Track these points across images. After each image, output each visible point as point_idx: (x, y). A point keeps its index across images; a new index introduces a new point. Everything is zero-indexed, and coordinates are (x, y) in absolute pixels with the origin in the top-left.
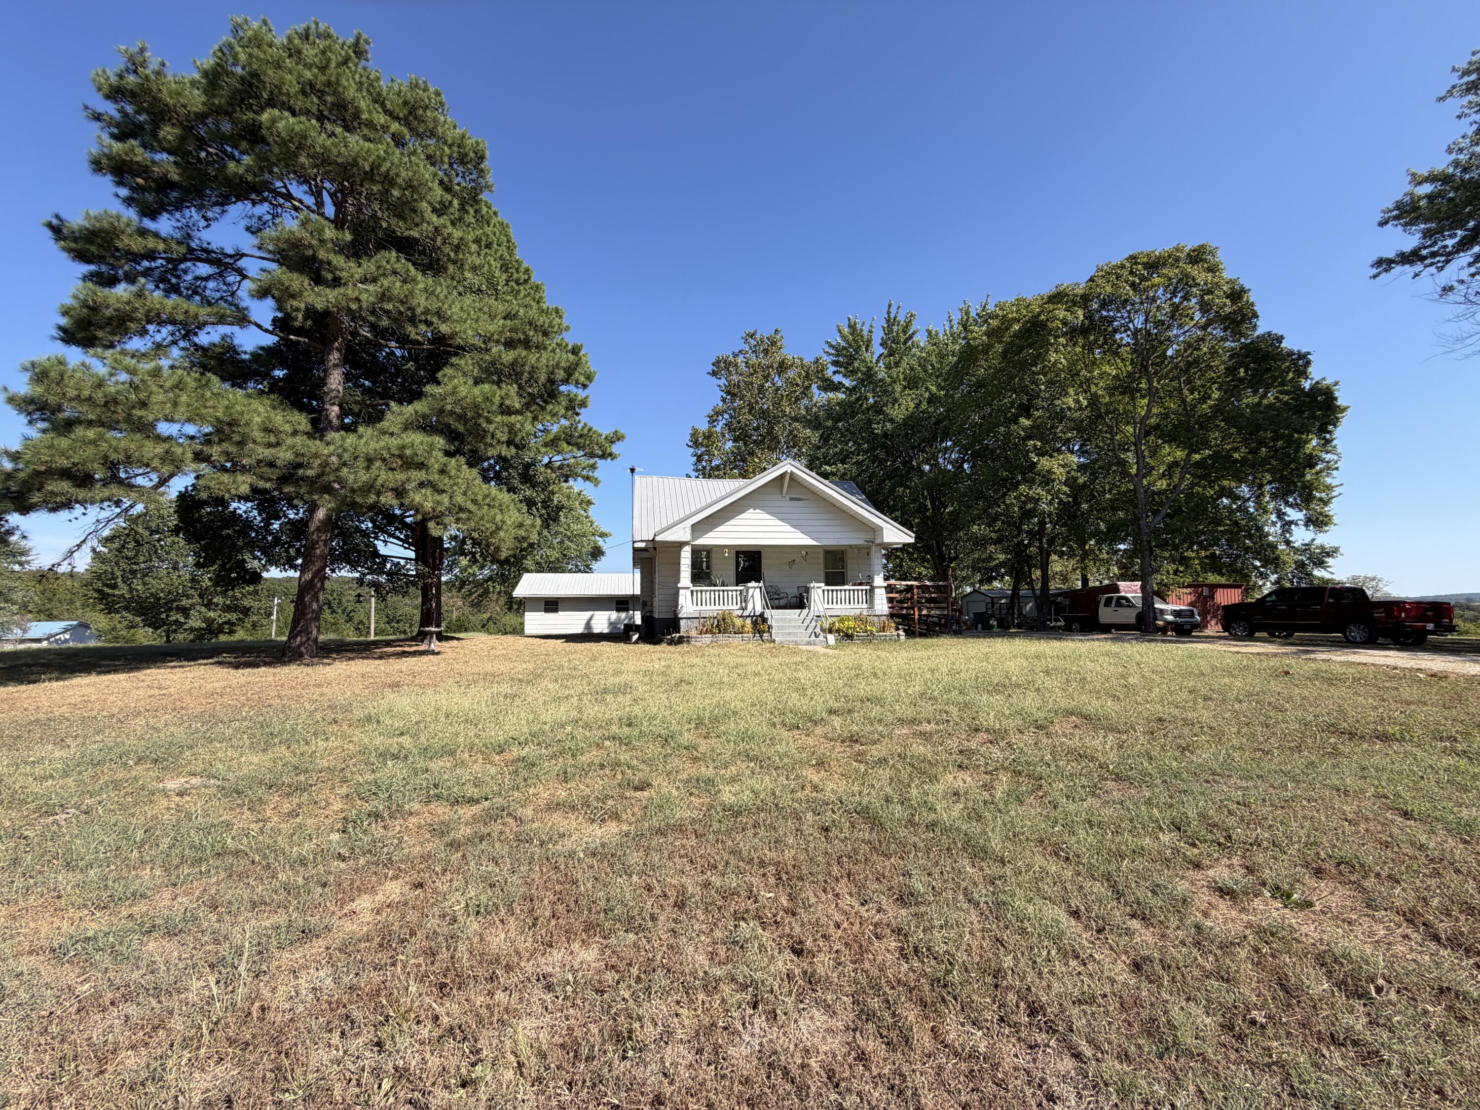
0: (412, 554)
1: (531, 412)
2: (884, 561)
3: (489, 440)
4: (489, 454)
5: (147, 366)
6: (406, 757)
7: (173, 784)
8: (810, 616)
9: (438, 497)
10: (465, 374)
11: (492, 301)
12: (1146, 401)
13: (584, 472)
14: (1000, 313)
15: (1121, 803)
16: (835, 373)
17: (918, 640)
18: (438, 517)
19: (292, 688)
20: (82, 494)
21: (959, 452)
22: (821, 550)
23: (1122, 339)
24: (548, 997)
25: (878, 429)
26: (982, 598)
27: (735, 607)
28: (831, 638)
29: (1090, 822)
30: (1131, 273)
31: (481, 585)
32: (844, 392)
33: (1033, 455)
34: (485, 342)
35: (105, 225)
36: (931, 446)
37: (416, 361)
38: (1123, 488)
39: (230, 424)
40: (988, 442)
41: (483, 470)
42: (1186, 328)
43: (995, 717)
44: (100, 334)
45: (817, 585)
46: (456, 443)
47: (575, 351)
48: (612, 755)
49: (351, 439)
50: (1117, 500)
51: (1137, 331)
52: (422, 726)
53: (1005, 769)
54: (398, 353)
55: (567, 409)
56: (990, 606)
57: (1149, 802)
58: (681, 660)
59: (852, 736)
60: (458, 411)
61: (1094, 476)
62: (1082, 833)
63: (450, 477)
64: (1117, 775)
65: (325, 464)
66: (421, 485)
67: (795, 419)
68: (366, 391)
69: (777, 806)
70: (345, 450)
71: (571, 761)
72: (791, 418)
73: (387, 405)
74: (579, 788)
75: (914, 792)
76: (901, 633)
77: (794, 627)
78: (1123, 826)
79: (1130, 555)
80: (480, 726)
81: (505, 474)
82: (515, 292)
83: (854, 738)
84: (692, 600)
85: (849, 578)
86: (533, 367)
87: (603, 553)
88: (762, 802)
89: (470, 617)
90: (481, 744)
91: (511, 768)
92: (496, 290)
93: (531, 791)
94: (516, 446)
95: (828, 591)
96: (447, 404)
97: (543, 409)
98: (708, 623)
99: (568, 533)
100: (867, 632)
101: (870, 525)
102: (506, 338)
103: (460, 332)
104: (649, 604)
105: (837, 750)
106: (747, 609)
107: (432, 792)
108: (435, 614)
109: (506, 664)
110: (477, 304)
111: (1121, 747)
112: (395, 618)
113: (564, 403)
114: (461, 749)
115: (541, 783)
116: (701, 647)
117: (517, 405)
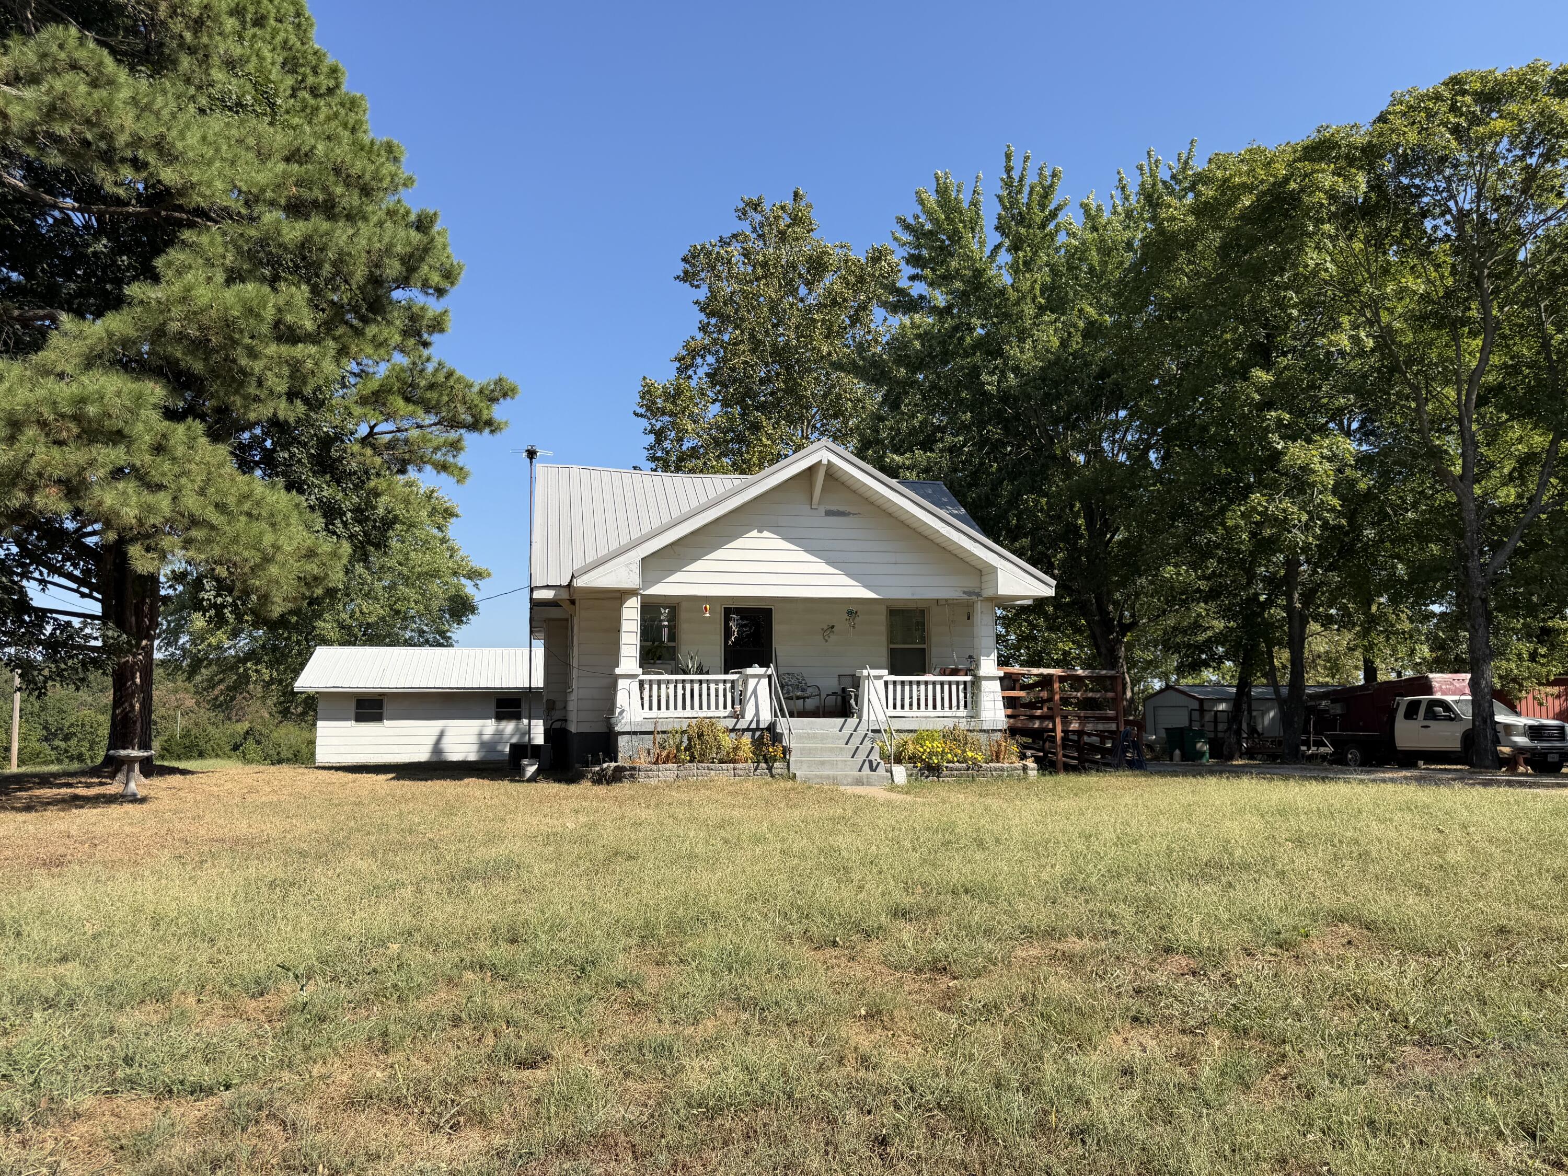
0: (96, 608)
1: (336, 339)
2: (1001, 630)
3: (252, 390)
4: (252, 416)
6: (71, 1005)
8: (862, 731)
9: (149, 498)
10: (209, 263)
11: (263, 126)
12: (1478, 342)
13: (438, 456)
14: (1219, 174)
15: (1430, 1088)
16: (914, 278)
17: (1062, 777)
18: (148, 536)
21: (1140, 429)
22: (882, 609)
23: (1435, 228)
25: (990, 383)
26: (1182, 700)
27: (722, 713)
28: (900, 773)
29: (1372, 1123)
30: (1453, 109)
31: (233, 668)
32: (930, 315)
33: (1275, 437)
34: (247, 204)
36: (1088, 419)
37: (113, 235)
38: (1439, 500)
40: (1196, 408)
41: (242, 447)
42: (1550, 212)
43: (1203, 924)
45: (874, 673)
46: (188, 395)
47: (423, 224)
48: (478, 999)
50: (1428, 522)
51: (1462, 216)
52: (105, 942)
53: (1220, 1024)
54: (78, 219)
55: (405, 333)
56: (1196, 715)
57: (1478, 1085)
58: (618, 812)
59: (936, 961)
60: (193, 332)
61: (1385, 479)
62: (1357, 1145)
63: (174, 459)
64: (1423, 1034)
66: (117, 473)
68: (13, 292)
69: (790, 1096)
71: (397, 1012)
72: (832, 364)
73: (54, 320)
74: (411, 1065)
75: (1049, 1068)
76: (1031, 764)
77: (831, 750)
78: (1432, 1130)
79: (1448, 621)
80: (221, 944)
81: (283, 456)
82: (308, 111)
83: (940, 965)
84: (642, 699)
85: (934, 661)
86: (341, 253)
87: (472, 609)
88: (763, 1088)
89: (210, 729)
90: (221, 978)
91: (278, 1025)
92: (273, 105)
93: (316, 1070)
94: (306, 401)
95: (895, 683)
96: (172, 319)
97: (359, 333)
98: (671, 742)
99: (405, 571)
100: (965, 761)
101: (973, 563)
102: (289, 198)
103: (200, 183)
104: (559, 705)
105: (906, 988)
106: (743, 717)
107: (120, 1074)
108: (138, 725)
109: (276, 821)
110: (234, 131)
111: (1430, 981)
112: (61, 729)
113: (399, 323)
114: (181, 987)
115: (337, 1054)
116: (656, 788)
117: (308, 326)
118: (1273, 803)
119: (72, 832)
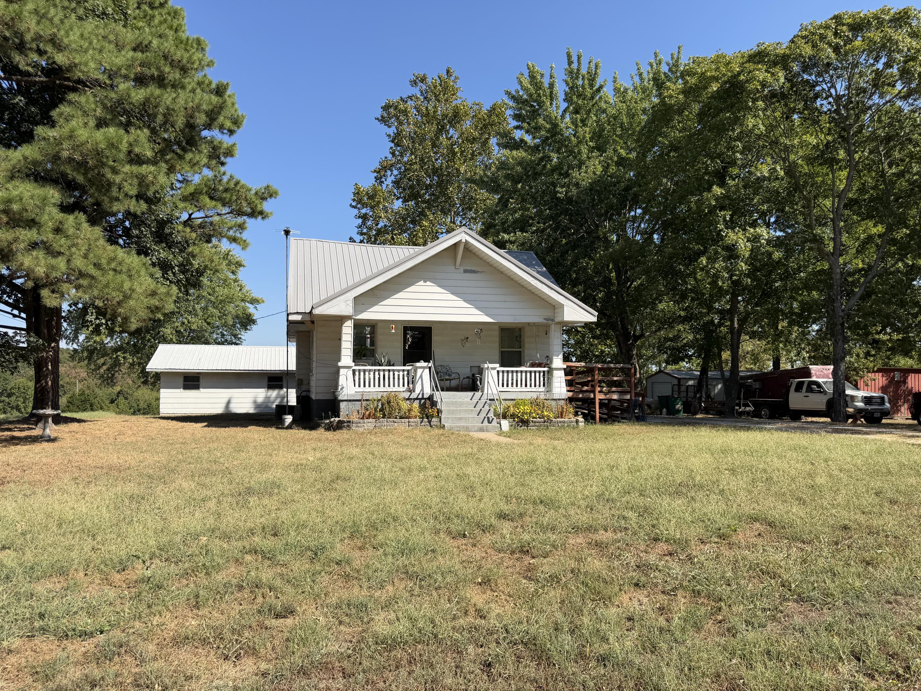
0: (23, 324)
1: (166, 162)
3: (114, 193)
4: (116, 209)
8: (483, 400)
9: (53, 261)
10: (85, 113)
11: (119, 28)
12: (845, 173)
13: (231, 233)
14: (699, 70)
15: (802, 631)
16: (516, 128)
17: (598, 426)
18: (52, 284)
21: (649, 221)
22: (497, 328)
25: (561, 192)
26: (669, 379)
27: (401, 389)
28: (505, 424)
29: (768, 653)
30: (835, 34)
32: (526, 151)
34: (110, 77)
36: (619, 214)
37: (26, 95)
38: (818, 266)
41: (109, 227)
43: (676, 524)
45: (491, 366)
46: (75, 197)
47: (220, 91)
48: (253, 573)
53: (684, 588)
54: (5, 84)
55: (210, 158)
56: (676, 388)
57: (829, 628)
58: (339, 450)
59: (523, 546)
60: (77, 157)
61: (789, 252)
62: (760, 667)
63: (67, 237)
64: (799, 595)
66: (34, 245)
67: (473, 180)
69: (436, 636)
71: (204, 581)
74: (212, 617)
75: (586, 618)
76: (580, 419)
77: (466, 411)
78: (802, 658)
80: (99, 539)
81: (135, 232)
82: (148, 18)
83: (525, 549)
84: (354, 380)
85: (526, 358)
86: (168, 108)
87: (254, 322)
88: (420, 632)
89: (97, 390)
90: (99, 561)
91: (133, 590)
92: (125, 14)
93: (156, 620)
95: (503, 372)
96: (63, 149)
97: (181, 157)
98: (372, 406)
99: (213, 299)
100: (543, 418)
101: (550, 302)
102: (136, 74)
103: (80, 64)
104: (305, 382)
105: (505, 564)
106: (414, 391)
107: (36, 624)
108: (51, 394)
109: (135, 454)
110: (101, 31)
111: (804, 561)
112: (6, 390)
113: (206, 151)
114: (75, 567)
115: (168, 610)
116: (363, 433)
117: (149, 154)
118: (718, 446)
119: (11, 462)
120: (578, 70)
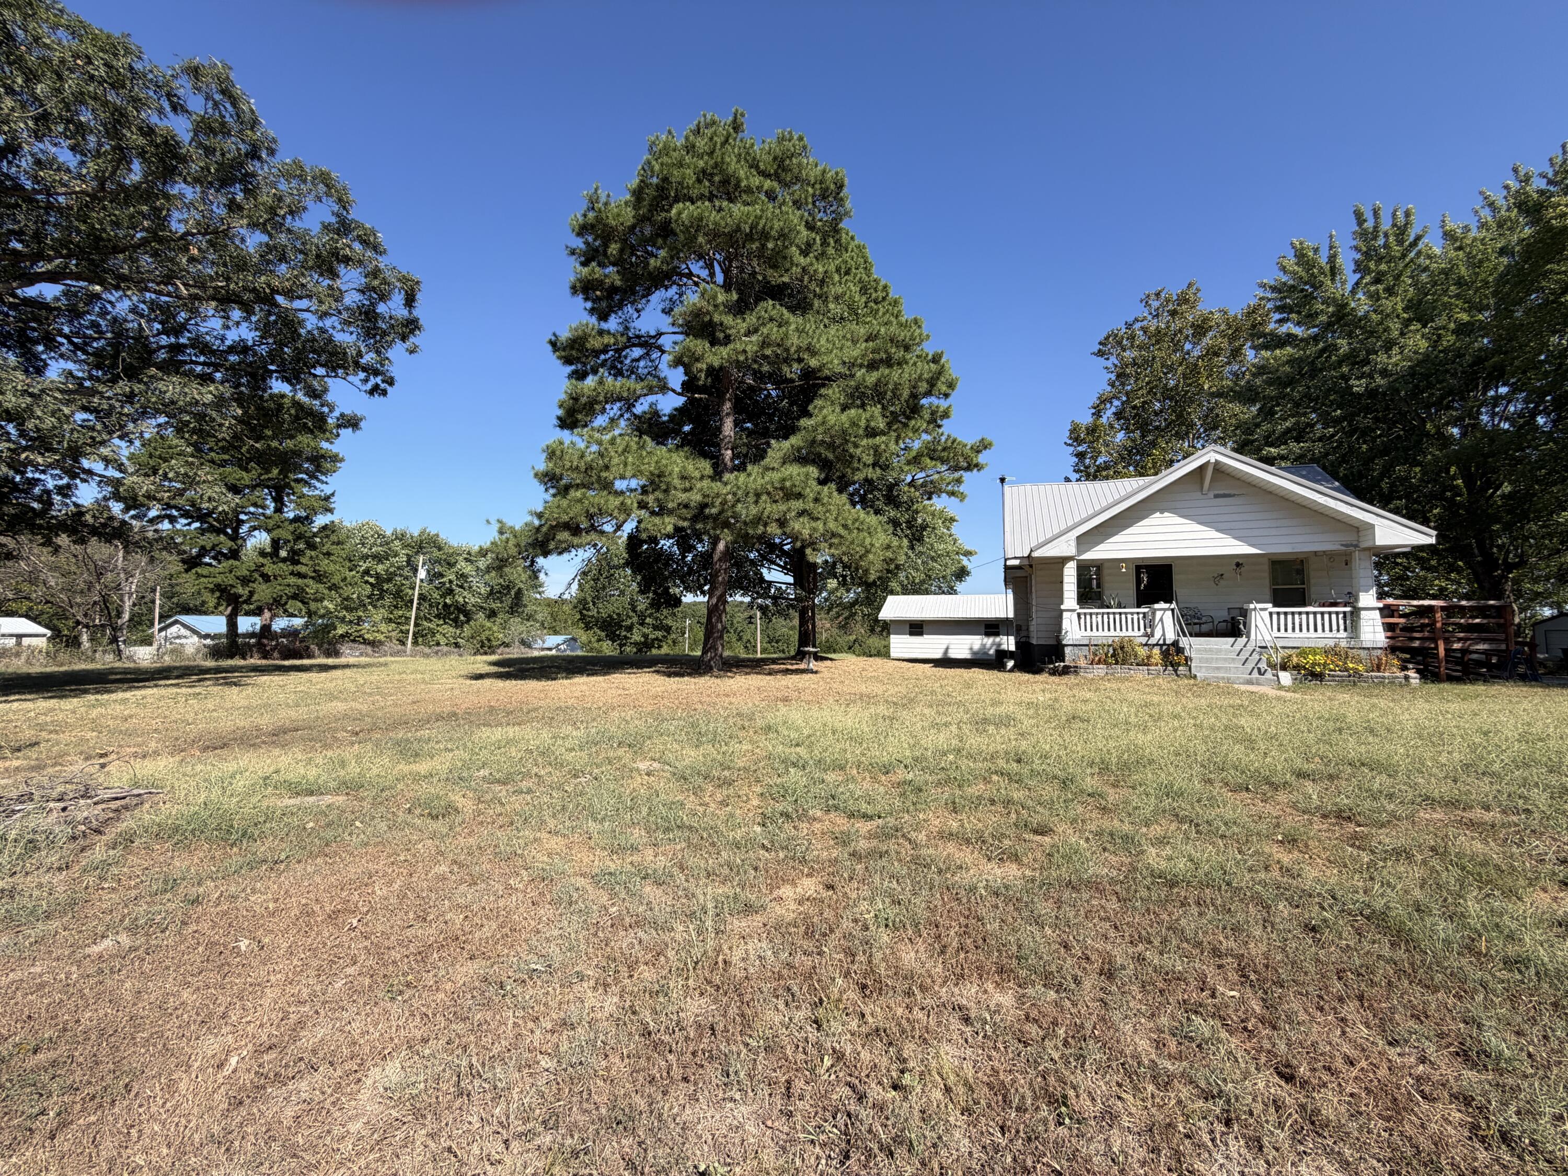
0: (791, 580)
1: (895, 431)
2: (1375, 572)
3: (856, 465)
4: (856, 478)
5: (607, 437)
6: (804, 767)
7: (643, 766)
8: (1250, 647)
9: (814, 524)
10: (833, 403)
11: (854, 326)
13: (950, 488)
16: (1280, 321)
17: (1446, 686)
18: (814, 543)
19: (709, 696)
20: (576, 541)
21: (1526, 400)
22: (1265, 560)
24: (968, 1030)
25: (1359, 385)
27: (1136, 633)
28: (1286, 678)
31: (848, 608)
32: (1296, 346)
34: (849, 369)
35: (580, 332)
36: (1464, 399)
37: (789, 398)
39: (659, 476)
41: (851, 495)
44: (579, 417)
45: (1259, 606)
46: (827, 471)
47: (936, 359)
48: (1003, 791)
49: (742, 477)
52: (813, 739)
54: (774, 393)
55: (929, 423)
58: (1070, 693)
59: (1341, 811)
60: (828, 439)
63: (823, 504)
65: (724, 502)
66: (800, 514)
67: (1219, 395)
68: (750, 433)
69: (1228, 884)
70: (738, 488)
71: (958, 792)
72: (1212, 394)
73: (769, 444)
74: (971, 822)
75: (1473, 906)
76: (1412, 674)
77: (1225, 660)
80: (865, 745)
81: (870, 497)
82: (874, 312)
83: (1345, 815)
84: (1080, 624)
85: (1313, 596)
86: (896, 384)
87: (968, 574)
89: (839, 638)
90: (867, 763)
91: (898, 790)
92: (857, 314)
93: (921, 816)
94: (881, 467)
95: (1278, 614)
96: (818, 434)
97: (906, 426)
98: (1101, 651)
99: (932, 553)
100: (1347, 671)
101: (1353, 523)
102: (869, 361)
103: (827, 363)
104: (1024, 628)
105: (1316, 827)
106: (1153, 636)
107: (830, 802)
108: (811, 636)
109: (879, 686)
110: (841, 333)
113: (927, 416)
114: (850, 765)
115: (931, 809)
116: (1093, 679)
117: (882, 426)
119: (790, 686)
120: (1376, 228)
